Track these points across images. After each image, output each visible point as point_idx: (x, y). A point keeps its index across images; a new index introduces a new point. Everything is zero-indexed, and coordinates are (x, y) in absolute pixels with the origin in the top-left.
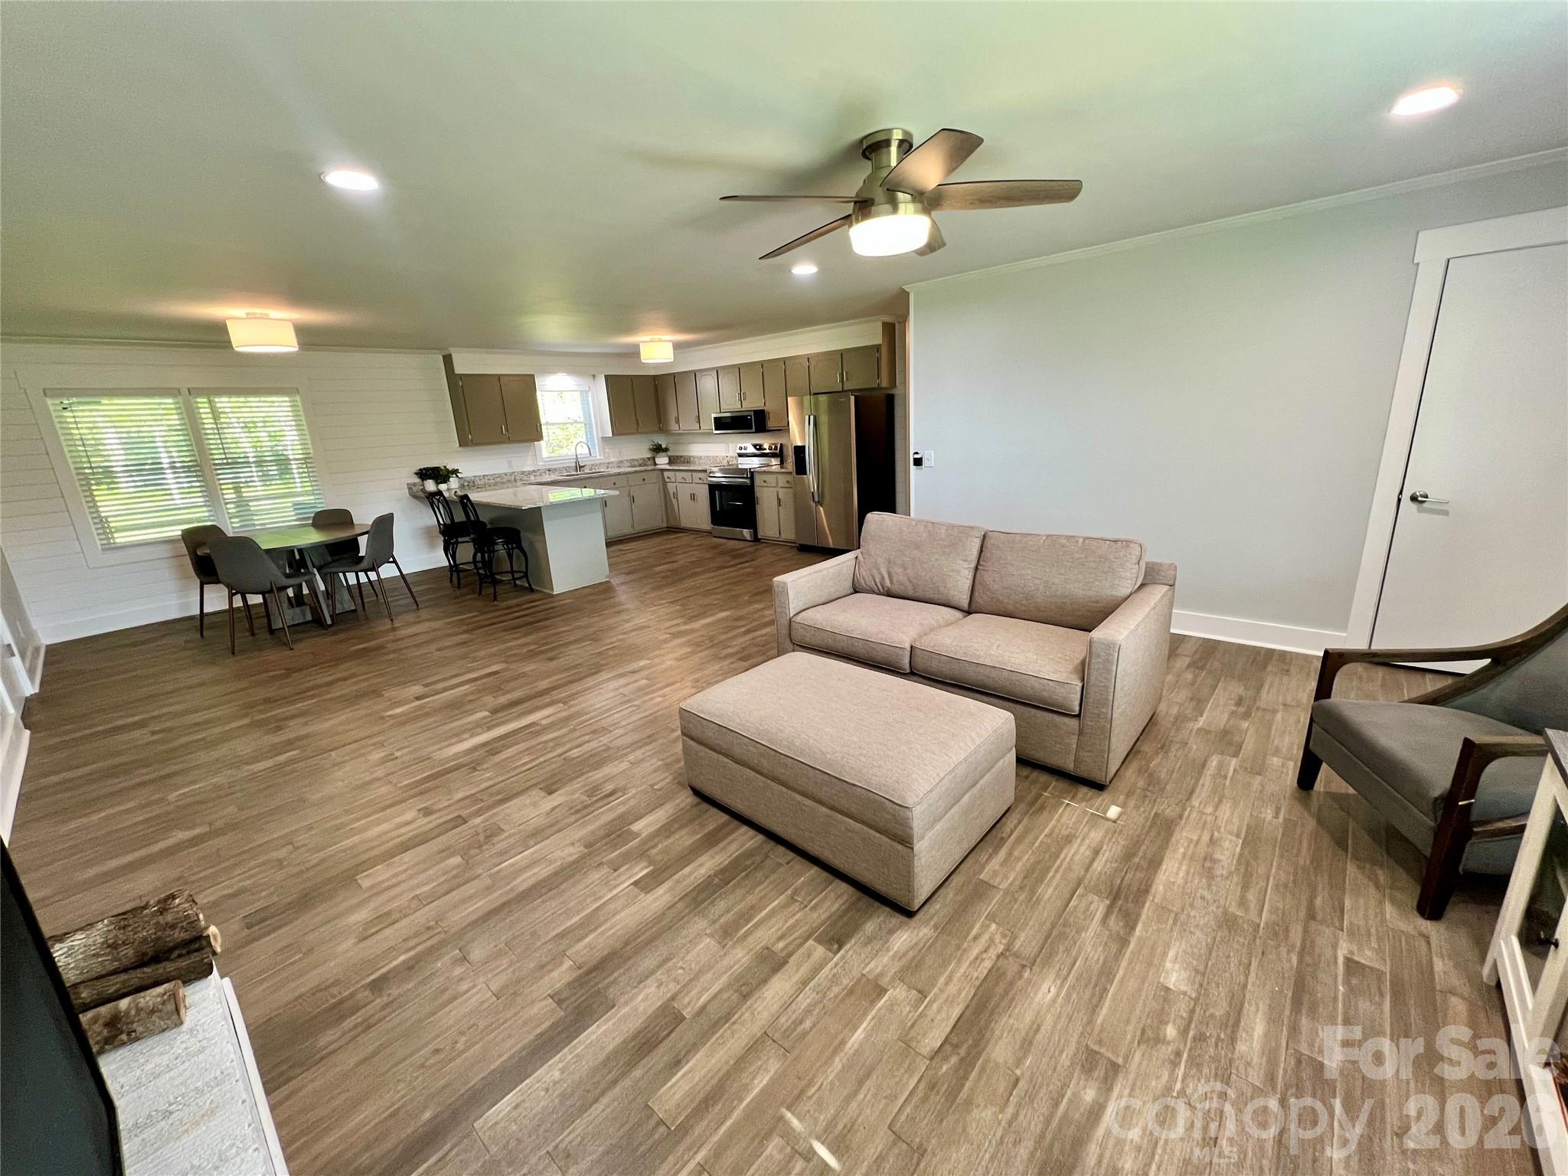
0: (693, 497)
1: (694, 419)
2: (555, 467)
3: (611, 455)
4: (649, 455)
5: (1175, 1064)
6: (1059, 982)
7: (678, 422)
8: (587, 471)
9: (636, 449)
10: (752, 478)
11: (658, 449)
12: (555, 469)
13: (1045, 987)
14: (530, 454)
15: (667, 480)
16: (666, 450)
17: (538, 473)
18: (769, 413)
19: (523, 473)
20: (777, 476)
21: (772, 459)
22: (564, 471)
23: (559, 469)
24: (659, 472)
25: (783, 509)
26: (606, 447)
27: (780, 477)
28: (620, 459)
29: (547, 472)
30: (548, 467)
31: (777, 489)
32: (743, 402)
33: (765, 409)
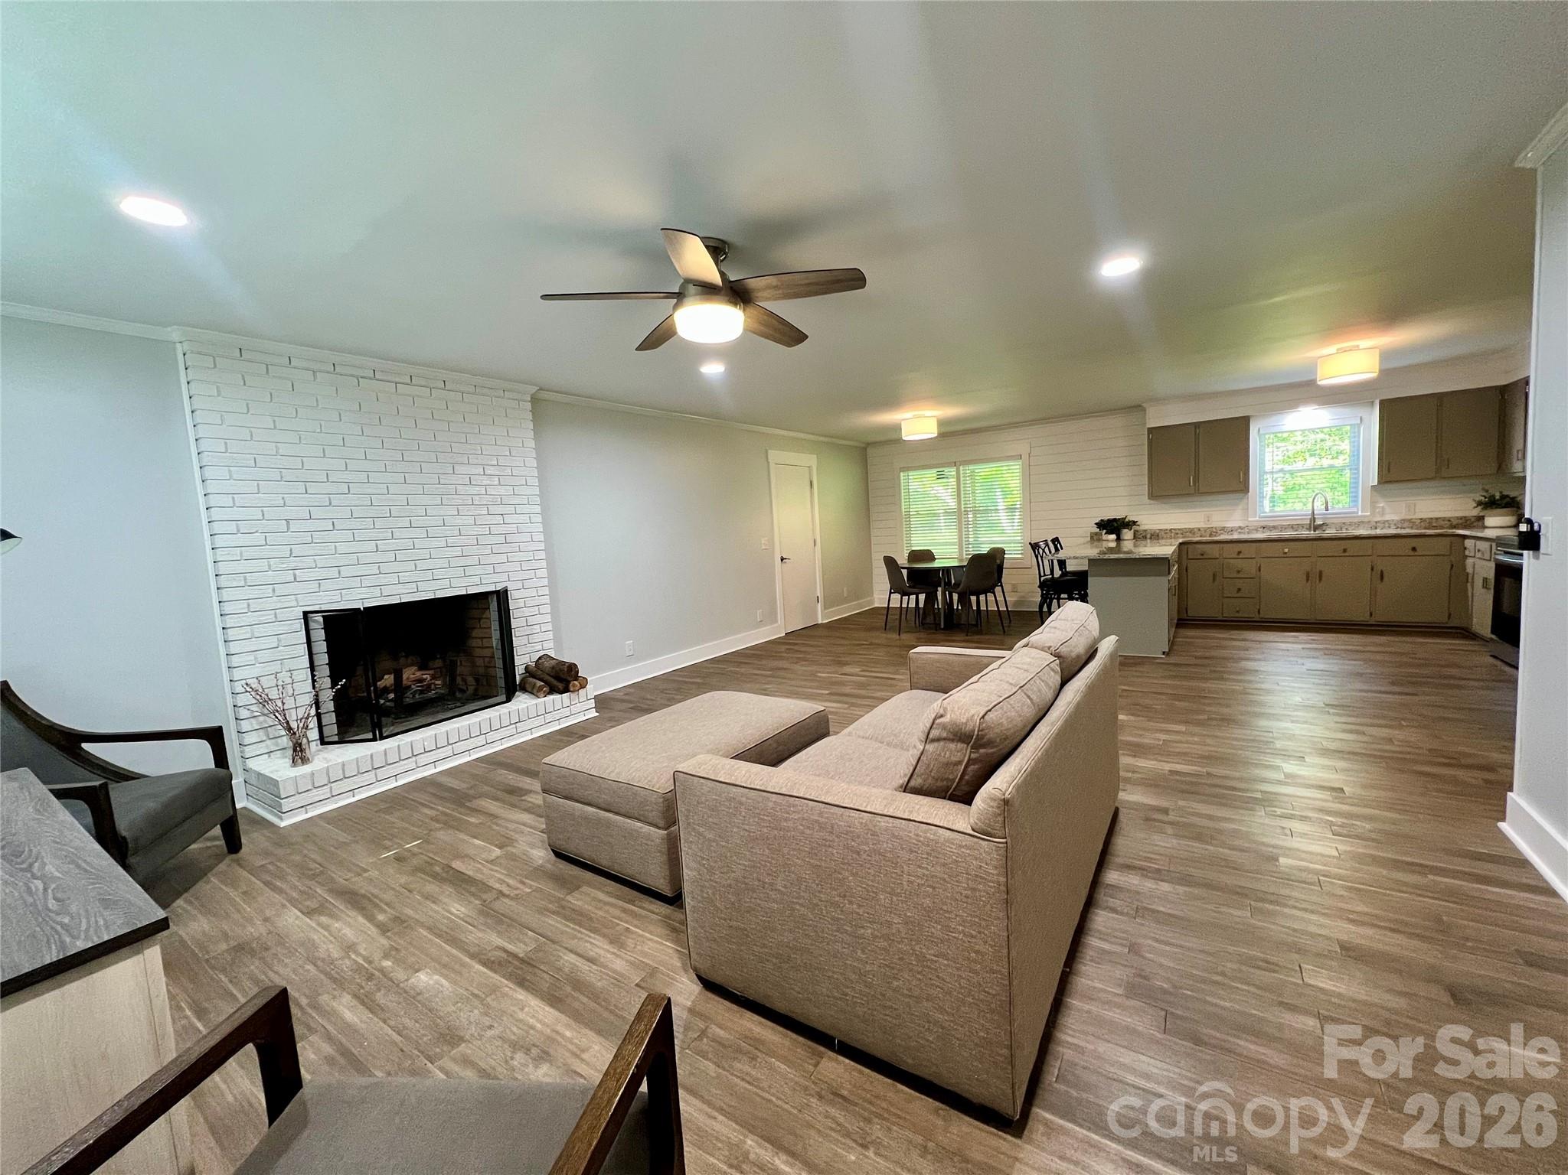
0: (1486, 584)
2: (1272, 524)
3: (1388, 510)
5: (365, 959)
6: (462, 916)
12: (1274, 527)
13: (463, 909)
14: (1240, 507)
19: (1223, 528)
22: (1290, 529)
23: (1280, 526)
24: (1455, 539)
26: (1380, 500)
28: (1409, 517)
29: (1259, 530)
30: (1263, 524)
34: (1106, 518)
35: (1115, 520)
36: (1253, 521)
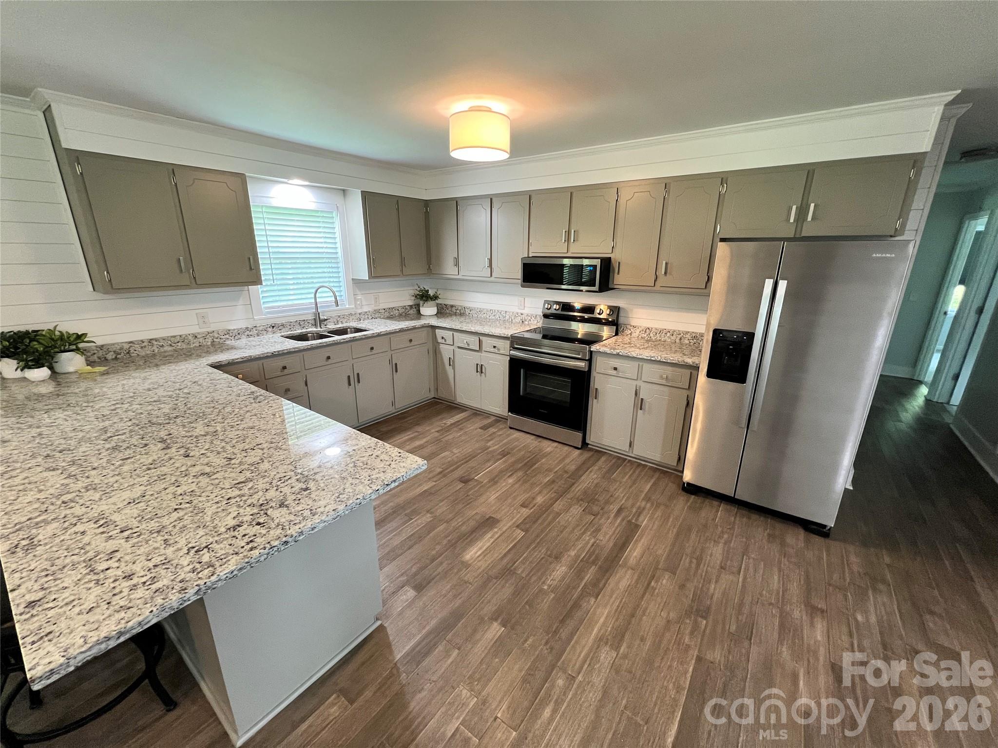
0: (480, 369)
1: (487, 264)
2: (283, 321)
4: (413, 303)
7: (457, 264)
8: (331, 326)
9: (396, 296)
10: (590, 361)
11: (424, 296)
12: (283, 325)
14: (241, 302)
15: (440, 340)
16: (435, 297)
18: (619, 263)
19: (228, 332)
20: (641, 364)
21: (605, 328)
22: (297, 326)
23: (289, 324)
24: (429, 329)
25: (644, 414)
26: (358, 292)
27: (647, 367)
28: (376, 308)
29: (269, 329)
30: (271, 322)
31: (639, 383)
32: (572, 245)
33: (610, 258)
36: (261, 319)
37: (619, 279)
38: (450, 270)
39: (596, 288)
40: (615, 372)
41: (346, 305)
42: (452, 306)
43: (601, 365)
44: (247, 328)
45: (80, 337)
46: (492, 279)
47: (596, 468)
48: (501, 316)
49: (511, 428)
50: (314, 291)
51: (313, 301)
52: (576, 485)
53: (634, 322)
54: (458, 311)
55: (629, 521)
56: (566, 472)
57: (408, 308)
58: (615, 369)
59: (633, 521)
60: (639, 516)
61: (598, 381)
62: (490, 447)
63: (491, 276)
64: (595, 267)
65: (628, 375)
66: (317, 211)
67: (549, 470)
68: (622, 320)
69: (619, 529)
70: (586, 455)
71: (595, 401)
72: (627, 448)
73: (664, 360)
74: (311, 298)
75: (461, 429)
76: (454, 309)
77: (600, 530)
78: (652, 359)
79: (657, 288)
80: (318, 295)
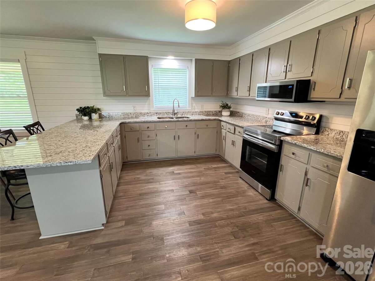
0: (233, 143)
1: (247, 89)
2: (161, 112)
3: (196, 108)
4: (220, 110)
7: (237, 91)
8: (179, 116)
9: (212, 106)
10: (280, 146)
11: (225, 107)
12: (160, 113)
14: (147, 103)
15: (222, 127)
16: (229, 108)
17: (150, 114)
18: (315, 83)
19: (141, 113)
20: (311, 153)
21: (305, 128)
22: (166, 114)
23: (162, 113)
24: (219, 121)
25: (309, 190)
26: (194, 103)
27: (314, 155)
28: (202, 111)
29: (155, 114)
30: (156, 112)
31: (308, 166)
32: (288, 73)
33: (310, 80)
34: (83, 107)
35: (88, 107)
36: (153, 110)
37: (314, 95)
38: (234, 94)
39: (293, 100)
40: (293, 156)
41: (188, 108)
42: (238, 112)
43: (286, 150)
44: (147, 113)
45: (99, 109)
46: (250, 97)
47: (267, 214)
48: (257, 118)
49: (240, 177)
50: (173, 101)
51: (173, 105)
52: (243, 217)
53: (333, 126)
54: (240, 115)
55: (254, 254)
56: (246, 209)
57: (218, 112)
58: (293, 154)
59: (257, 255)
60: (264, 254)
61: (284, 161)
62: (220, 182)
63: (249, 95)
64: (293, 85)
65: (302, 160)
66: (180, 69)
67: (237, 204)
68: (323, 124)
69: (242, 253)
70: (270, 204)
71: (281, 173)
72: (296, 211)
73: (326, 153)
74: (172, 104)
75: (216, 171)
76: (239, 114)
77: (230, 247)
78: (318, 150)
79: (342, 99)
80: (174, 103)
